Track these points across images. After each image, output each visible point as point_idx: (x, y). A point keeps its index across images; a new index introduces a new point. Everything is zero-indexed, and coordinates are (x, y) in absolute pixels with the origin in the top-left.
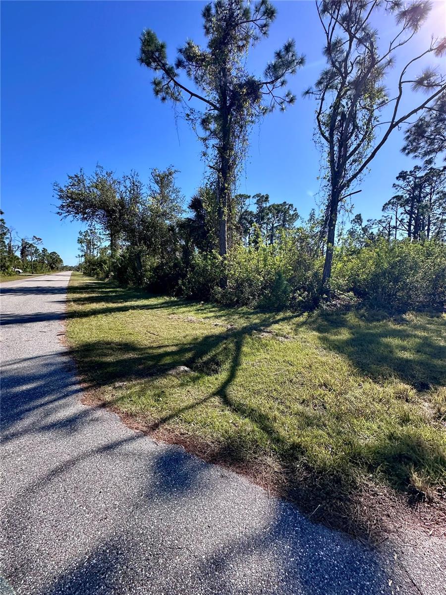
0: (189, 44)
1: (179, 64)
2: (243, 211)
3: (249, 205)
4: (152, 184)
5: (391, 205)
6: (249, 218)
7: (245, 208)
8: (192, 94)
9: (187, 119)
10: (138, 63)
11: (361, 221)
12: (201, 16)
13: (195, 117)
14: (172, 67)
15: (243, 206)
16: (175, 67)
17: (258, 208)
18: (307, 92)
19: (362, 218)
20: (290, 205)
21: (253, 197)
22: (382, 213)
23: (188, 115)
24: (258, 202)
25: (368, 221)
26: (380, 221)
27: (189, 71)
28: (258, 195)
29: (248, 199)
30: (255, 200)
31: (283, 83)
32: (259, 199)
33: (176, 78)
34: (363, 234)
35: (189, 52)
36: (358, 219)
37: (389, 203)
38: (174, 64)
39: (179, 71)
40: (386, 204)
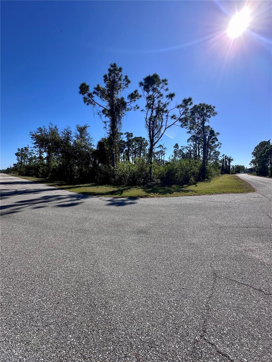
0: (98, 86)
1: (94, 93)
3: (123, 138)
4: (76, 132)
5: (191, 140)
6: (123, 144)
7: (121, 139)
8: (100, 106)
10: (79, 94)
11: (178, 147)
12: (103, 77)
16: (92, 93)
18: (142, 110)
19: (178, 145)
20: (143, 138)
22: (187, 143)
23: (98, 113)
24: (127, 137)
25: (181, 147)
26: (187, 147)
27: (98, 94)
28: (127, 133)
29: (122, 135)
31: (135, 101)
32: (128, 135)
33: (93, 98)
34: (180, 153)
35: (98, 88)
36: (177, 146)
37: (190, 139)
38: (92, 92)
39: (94, 95)
40: (189, 139)
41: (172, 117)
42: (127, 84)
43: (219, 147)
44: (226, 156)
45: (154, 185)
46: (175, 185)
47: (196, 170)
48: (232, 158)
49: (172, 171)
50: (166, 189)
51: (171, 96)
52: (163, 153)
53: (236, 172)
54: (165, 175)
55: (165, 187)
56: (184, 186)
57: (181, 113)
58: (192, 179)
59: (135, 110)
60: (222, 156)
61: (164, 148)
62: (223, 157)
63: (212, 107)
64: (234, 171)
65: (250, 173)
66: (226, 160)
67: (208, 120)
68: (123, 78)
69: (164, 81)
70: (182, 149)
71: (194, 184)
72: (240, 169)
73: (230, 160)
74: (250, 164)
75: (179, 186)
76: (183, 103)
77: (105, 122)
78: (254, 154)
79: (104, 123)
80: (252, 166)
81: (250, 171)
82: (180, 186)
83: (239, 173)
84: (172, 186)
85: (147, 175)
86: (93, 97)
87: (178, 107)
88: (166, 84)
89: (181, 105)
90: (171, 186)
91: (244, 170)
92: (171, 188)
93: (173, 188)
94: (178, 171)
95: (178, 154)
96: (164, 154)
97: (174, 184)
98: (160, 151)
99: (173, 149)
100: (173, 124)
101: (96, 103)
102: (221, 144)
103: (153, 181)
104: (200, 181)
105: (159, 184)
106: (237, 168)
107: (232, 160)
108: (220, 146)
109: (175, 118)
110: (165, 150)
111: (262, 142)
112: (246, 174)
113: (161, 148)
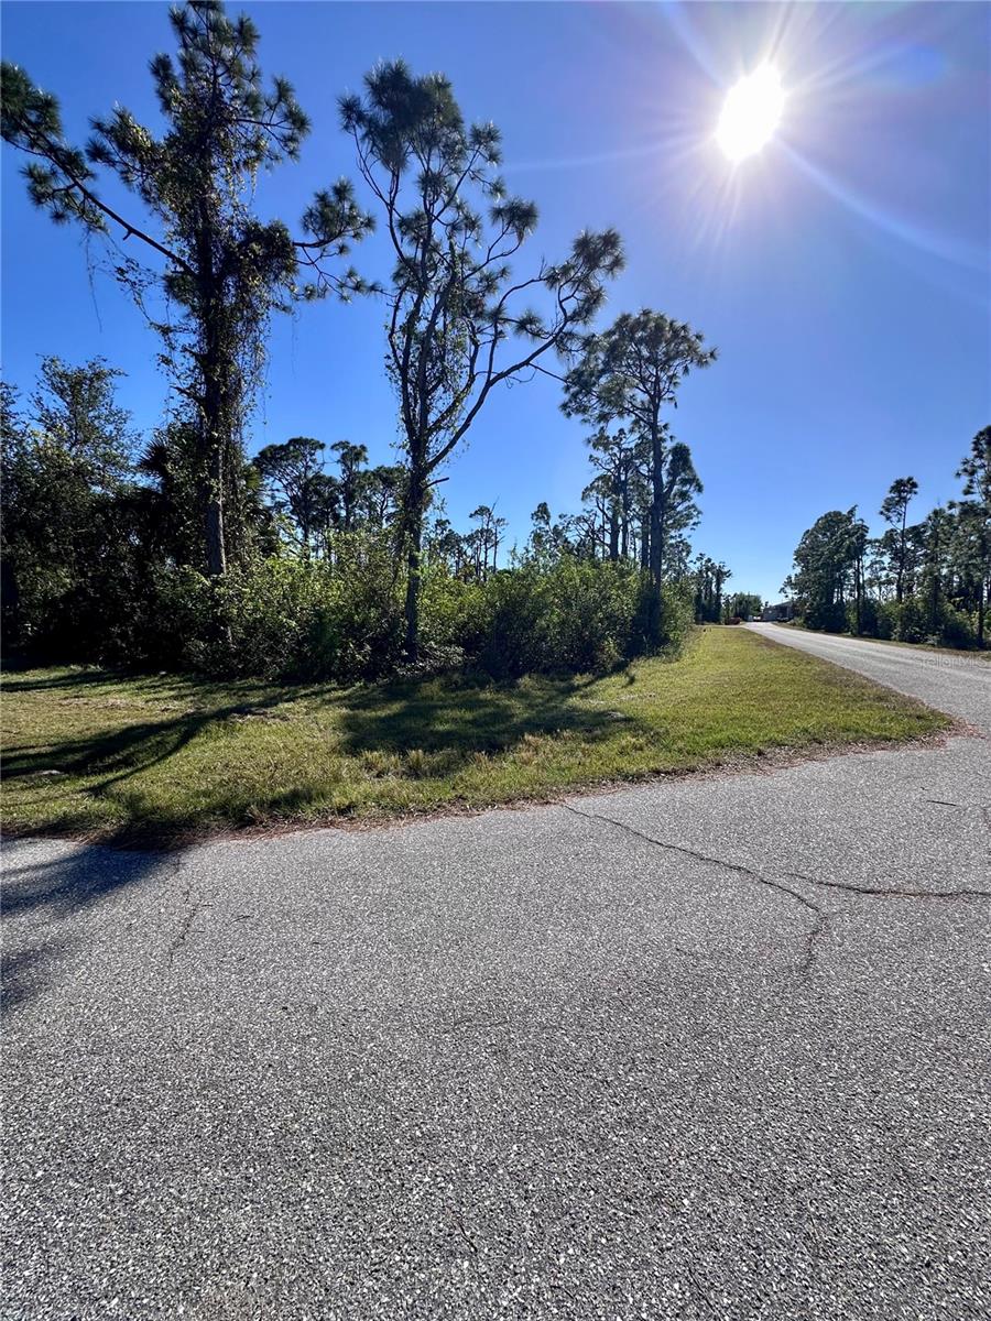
0: (121, 117)
1: (97, 153)
2: (310, 475)
3: (323, 464)
4: (45, 395)
6: (326, 491)
7: (315, 468)
8: (131, 230)
9: (118, 279)
11: (549, 517)
12: (149, 71)
13: (140, 278)
14: (78, 154)
15: (310, 464)
16: (85, 155)
17: (344, 472)
19: (549, 510)
21: (332, 447)
23: (121, 271)
24: (343, 459)
26: (579, 519)
27: (126, 172)
28: (343, 445)
29: (319, 452)
30: (337, 455)
31: (342, 249)
32: (346, 453)
33: (87, 183)
34: (555, 541)
35: (121, 135)
36: (542, 512)
37: (592, 488)
38: (82, 149)
39: (96, 167)
40: (587, 489)
41: (523, 325)
42: (292, 139)
43: (694, 524)
44: (709, 560)
45: (428, 677)
46: (535, 676)
47: (624, 604)
48: (725, 570)
49: (522, 605)
50: (485, 704)
51: (519, 217)
52: (493, 538)
53: (736, 615)
54: (490, 624)
55: (482, 688)
56: (578, 680)
57: (564, 310)
58: (611, 645)
59: (343, 298)
60: (698, 559)
61: (495, 519)
62: (698, 564)
63: (691, 335)
64: (731, 615)
65: (780, 621)
66: (709, 573)
67: (671, 395)
68: (267, 90)
69: (484, 137)
70: (561, 528)
71: (619, 668)
72: (746, 608)
73: (721, 575)
74: (782, 590)
75: (552, 680)
76: (578, 255)
77: (165, 331)
78: (801, 556)
79: (157, 335)
80: (790, 596)
81: (781, 615)
82: (557, 683)
83: (747, 621)
84: (520, 681)
85: (394, 624)
86: (87, 174)
87: (552, 280)
88: (493, 157)
89: (566, 270)
90: (513, 685)
91: (759, 610)
92: (510, 697)
93: (524, 696)
94: (546, 606)
95: (548, 546)
96: (496, 543)
97: (529, 668)
98: (482, 532)
99: (530, 526)
100: (527, 363)
101: (102, 207)
102: (699, 513)
103: (425, 656)
104: (642, 654)
105: (455, 669)
106: (741, 603)
107: (728, 574)
108: (695, 520)
109: (536, 335)
110: (499, 529)
111: (829, 514)
112: (769, 624)
113: (486, 519)
